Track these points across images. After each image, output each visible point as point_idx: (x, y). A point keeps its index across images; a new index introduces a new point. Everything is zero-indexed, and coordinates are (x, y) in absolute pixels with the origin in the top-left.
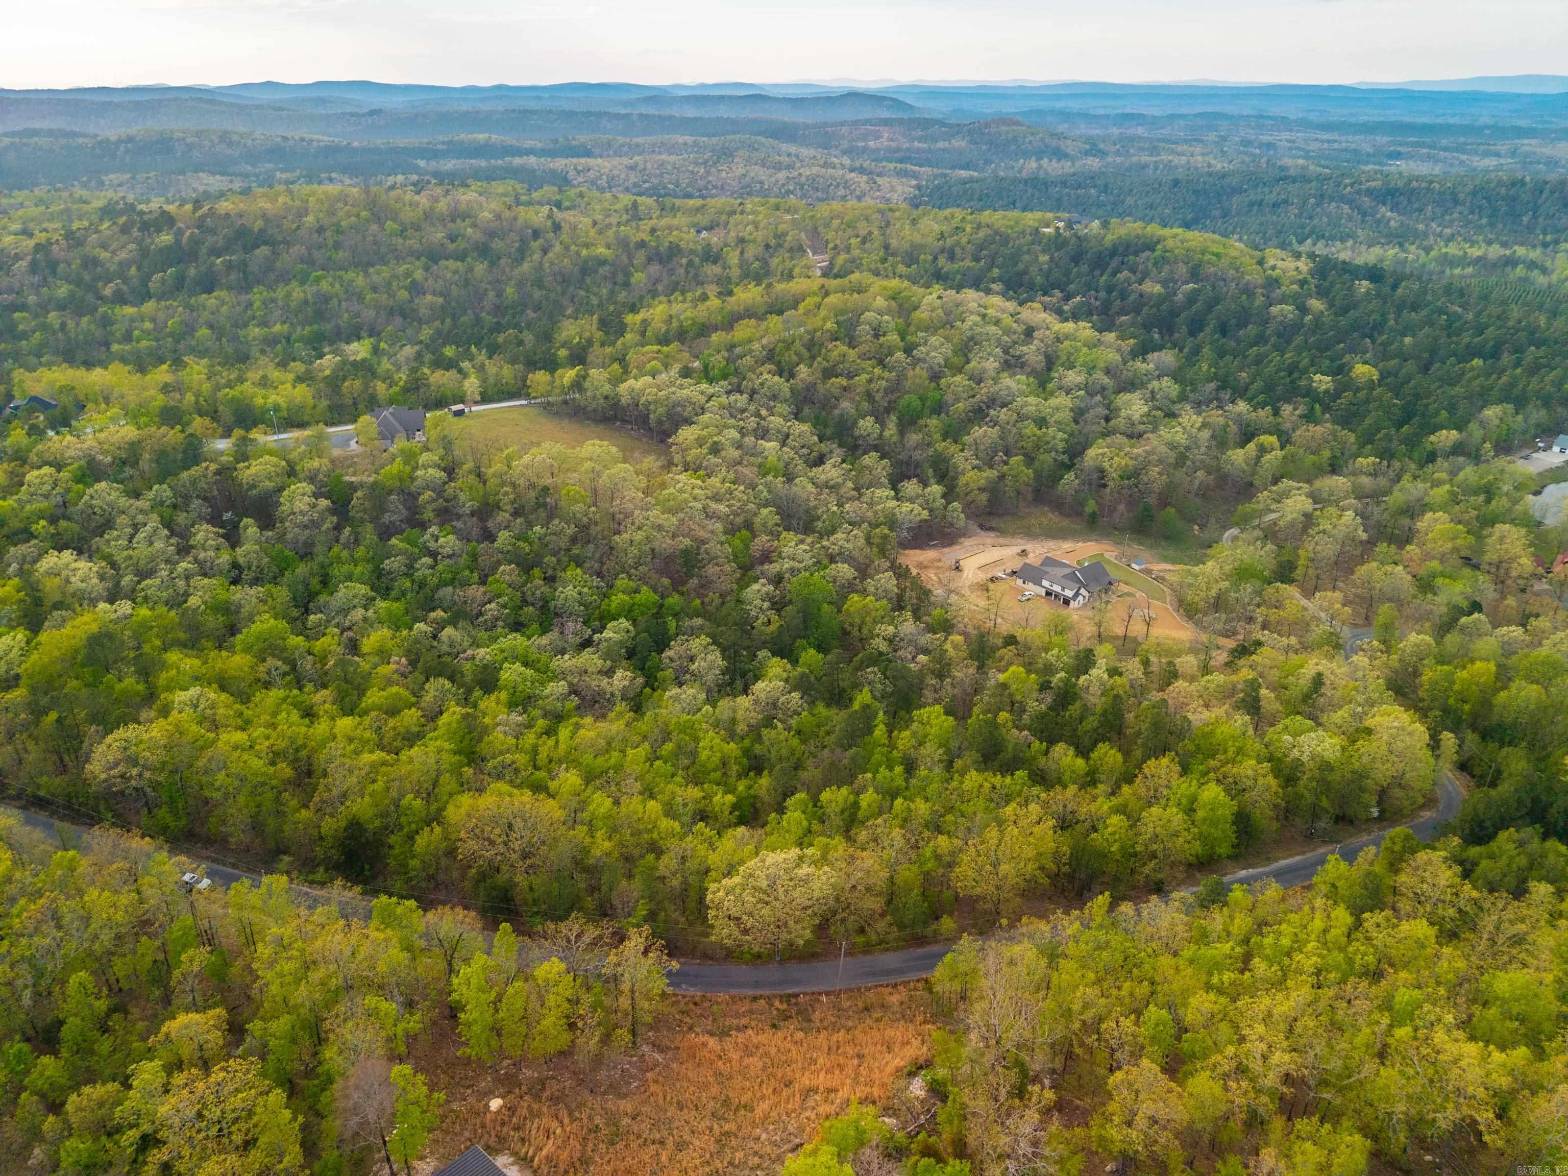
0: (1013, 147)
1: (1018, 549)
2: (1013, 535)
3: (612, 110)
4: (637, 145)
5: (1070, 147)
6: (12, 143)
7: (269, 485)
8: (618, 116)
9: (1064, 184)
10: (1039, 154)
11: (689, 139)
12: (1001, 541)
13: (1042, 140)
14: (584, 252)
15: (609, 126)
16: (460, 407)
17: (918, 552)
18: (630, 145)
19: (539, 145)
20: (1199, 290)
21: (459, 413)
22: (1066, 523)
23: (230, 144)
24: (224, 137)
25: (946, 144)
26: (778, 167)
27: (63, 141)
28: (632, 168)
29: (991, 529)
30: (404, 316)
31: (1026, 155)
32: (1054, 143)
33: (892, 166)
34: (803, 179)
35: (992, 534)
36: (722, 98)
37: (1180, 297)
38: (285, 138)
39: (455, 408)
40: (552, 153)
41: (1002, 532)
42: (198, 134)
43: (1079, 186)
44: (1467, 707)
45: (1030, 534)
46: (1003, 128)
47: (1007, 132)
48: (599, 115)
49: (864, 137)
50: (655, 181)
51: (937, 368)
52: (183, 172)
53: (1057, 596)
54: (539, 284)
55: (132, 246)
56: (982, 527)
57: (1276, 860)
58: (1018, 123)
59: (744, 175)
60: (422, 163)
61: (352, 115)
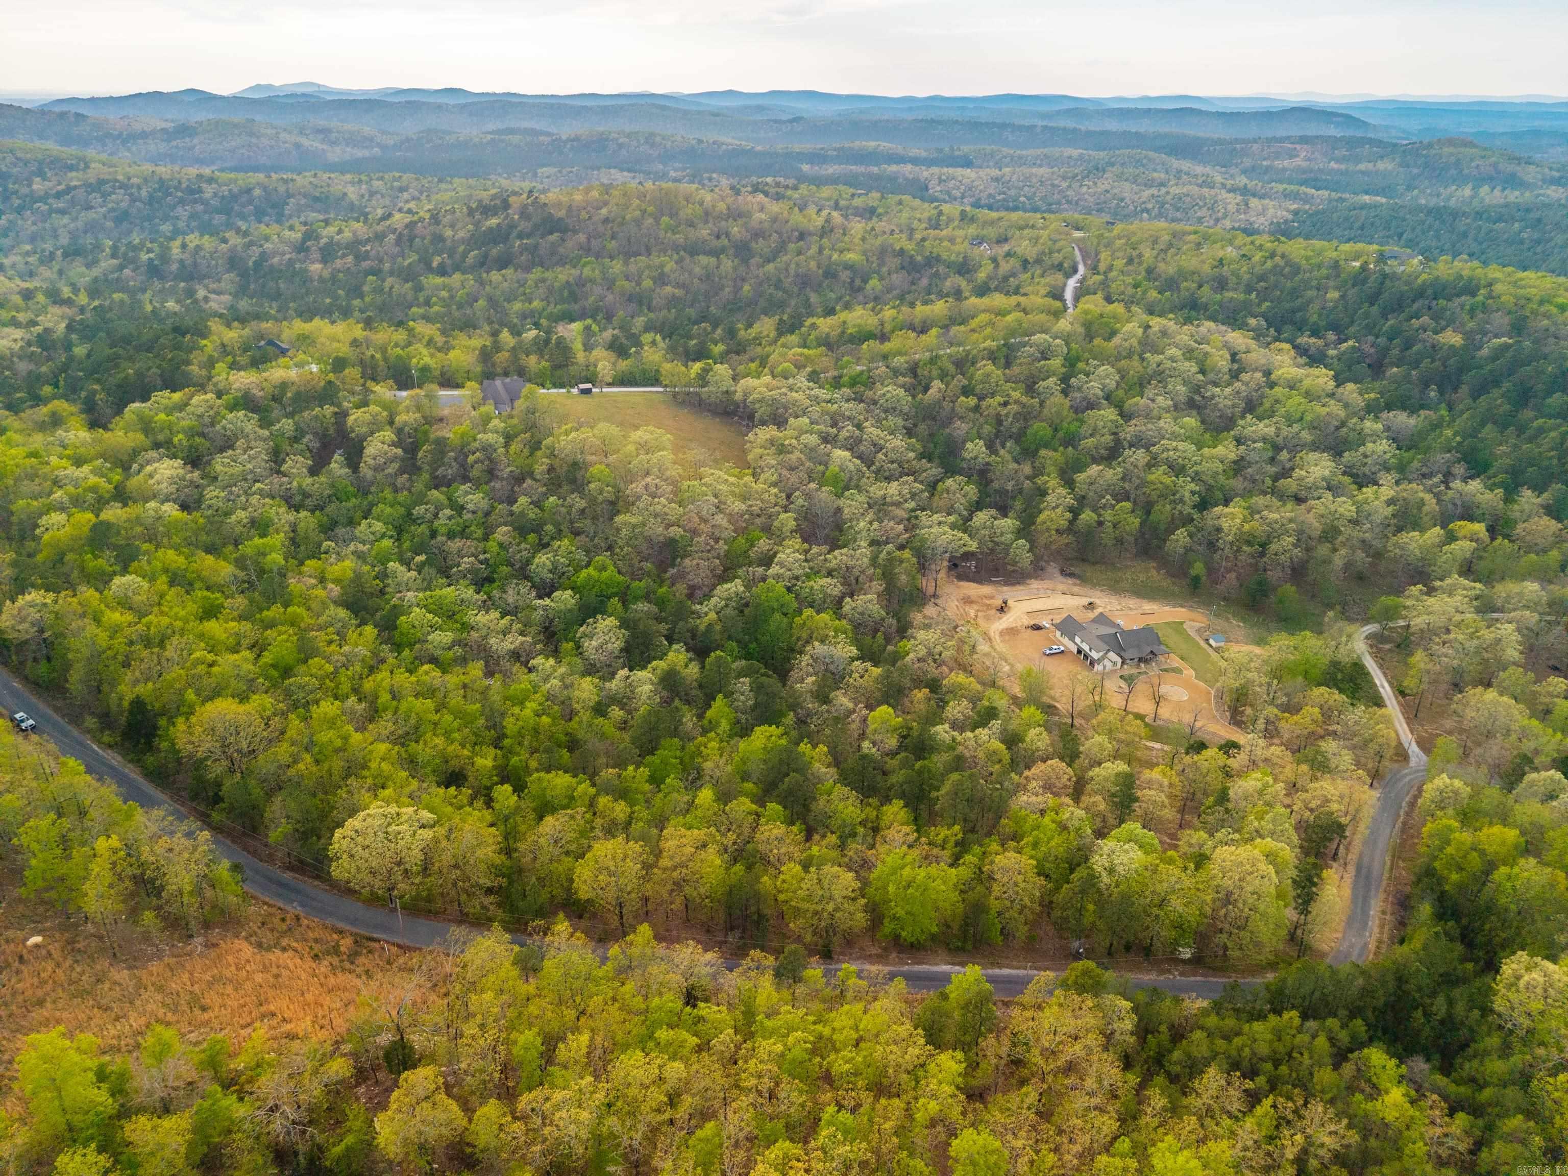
0: (1453, 172)
1: (1085, 601)
2: (1094, 586)
3: (1018, 122)
4: (1020, 157)
5: (1530, 174)
6: (493, 140)
7: (364, 430)
8: (1020, 128)
9: (1479, 215)
10: (1481, 180)
11: (1076, 153)
12: (1076, 589)
13: (1495, 165)
14: (835, 256)
15: (1010, 138)
16: (589, 386)
17: (973, 585)
18: (1012, 158)
19: (924, 154)
20: (1511, 346)
21: (587, 392)
22: (1166, 583)
23: (653, 145)
24: (650, 139)
25: (1370, 166)
26: (1149, 184)
27: (528, 139)
28: (997, 180)
29: (1071, 575)
30: (640, 303)
31: (1461, 180)
32: (1511, 168)
33: (1281, 187)
34: (1169, 198)
35: (1070, 581)
36: (1149, 110)
37: (1485, 352)
38: (700, 141)
39: (582, 386)
40: (929, 162)
41: (1083, 579)
42: (629, 136)
43: (1500, 219)
44: (1455, 877)
45: (1115, 588)
46: (1447, 150)
47: (1452, 154)
48: (1003, 126)
49: (1277, 156)
50: (1013, 192)
51: (1093, 399)
52: (598, 169)
53: (1086, 656)
54: (778, 285)
55: (470, 227)
56: (1063, 572)
57: (1000, 967)
58: (1471, 144)
59: (1107, 191)
60: (805, 168)
61: (776, 121)
